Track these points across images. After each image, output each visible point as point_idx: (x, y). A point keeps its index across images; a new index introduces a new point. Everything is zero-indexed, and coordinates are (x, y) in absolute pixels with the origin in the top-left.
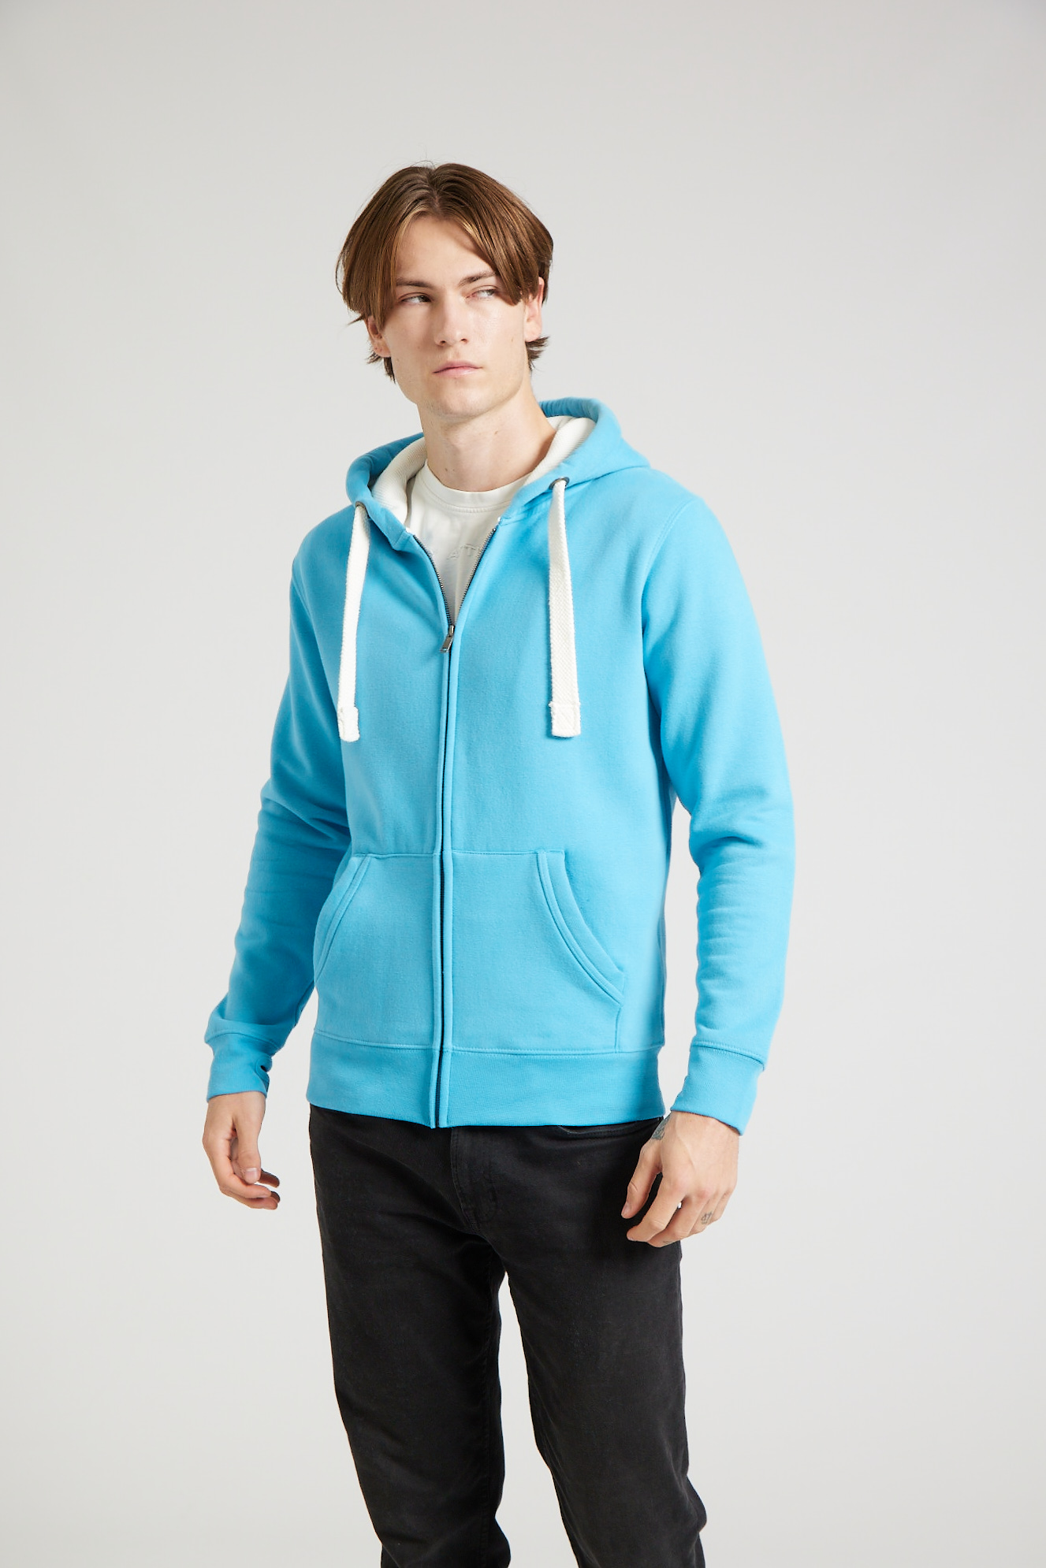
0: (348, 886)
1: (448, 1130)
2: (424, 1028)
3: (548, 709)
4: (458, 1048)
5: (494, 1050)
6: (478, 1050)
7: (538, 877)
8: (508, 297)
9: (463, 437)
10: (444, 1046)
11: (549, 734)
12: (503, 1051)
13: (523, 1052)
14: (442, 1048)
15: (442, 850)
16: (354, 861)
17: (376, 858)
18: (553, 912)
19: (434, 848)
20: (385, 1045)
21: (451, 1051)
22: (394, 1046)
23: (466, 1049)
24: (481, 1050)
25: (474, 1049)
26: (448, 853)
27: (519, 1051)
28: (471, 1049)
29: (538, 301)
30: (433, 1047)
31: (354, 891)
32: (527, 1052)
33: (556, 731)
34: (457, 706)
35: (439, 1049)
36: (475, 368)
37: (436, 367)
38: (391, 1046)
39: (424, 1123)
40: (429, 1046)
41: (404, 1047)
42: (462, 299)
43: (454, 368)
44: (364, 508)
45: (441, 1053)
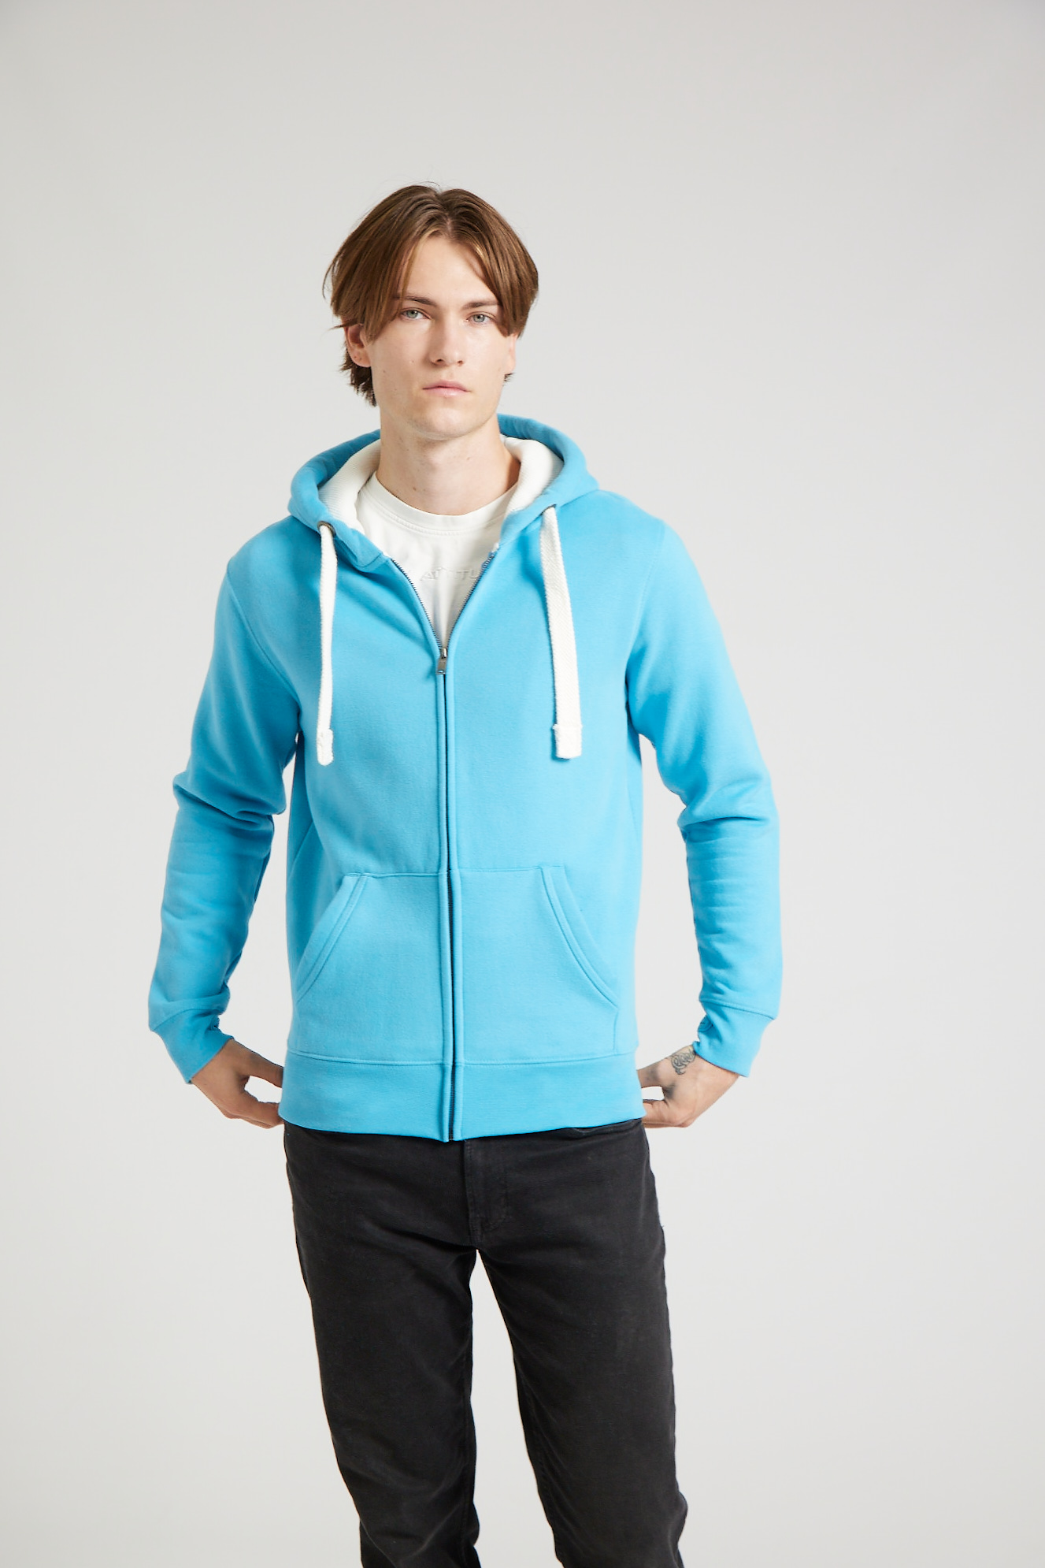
0: (345, 904)
1: (462, 1143)
2: (435, 1044)
3: (553, 731)
4: (471, 1062)
5: (506, 1062)
6: (489, 1062)
7: (545, 891)
9: (440, 456)
10: (457, 1061)
11: (554, 757)
12: (517, 1062)
13: (535, 1061)
14: (454, 1062)
15: (449, 869)
16: (349, 881)
17: (373, 877)
18: (561, 924)
19: (439, 867)
20: (390, 1063)
21: (463, 1065)
22: (399, 1063)
23: (479, 1062)
24: (493, 1062)
25: (486, 1062)
26: (455, 872)
27: (531, 1061)
28: (483, 1062)
30: (445, 1062)
31: (352, 909)
32: (540, 1061)
33: (561, 753)
34: (455, 727)
35: (451, 1064)
36: (465, 391)
37: (428, 384)
38: (396, 1063)
39: (437, 1137)
40: (440, 1062)
41: (411, 1063)
42: (462, 322)
43: (446, 387)
44: (332, 527)
45: (454, 1067)
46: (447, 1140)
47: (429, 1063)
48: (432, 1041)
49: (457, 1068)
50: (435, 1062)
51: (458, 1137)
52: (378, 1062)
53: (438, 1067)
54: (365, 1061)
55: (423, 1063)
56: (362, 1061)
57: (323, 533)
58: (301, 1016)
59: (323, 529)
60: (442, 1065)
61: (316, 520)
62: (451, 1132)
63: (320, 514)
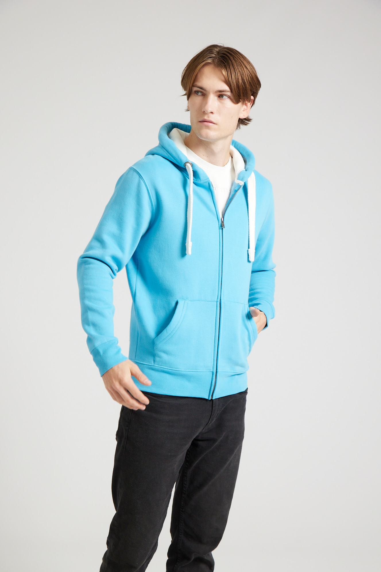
0: (182, 311)
3: (248, 252)
4: (221, 372)
8: (235, 101)
11: (248, 260)
15: (220, 300)
19: (217, 299)
21: (219, 372)
25: (224, 371)
26: (222, 301)
29: (250, 104)
31: (184, 313)
33: (250, 259)
35: (215, 372)
36: (214, 124)
37: (200, 120)
39: (207, 398)
40: (212, 371)
42: (216, 98)
43: (206, 122)
44: (192, 165)
45: (216, 373)
46: (210, 399)
47: (207, 371)
48: (210, 363)
49: (217, 374)
50: (209, 371)
51: (214, 398)
52: (189, 370)
53: (212, 373)
55: (206, 371)
56: (184, 370)
57: (189, 166)
58: (159, 352)
59: (188, 165)
60: (213, 372)
61: (184, 161)
62: (212, 396)
63: (187, 159)
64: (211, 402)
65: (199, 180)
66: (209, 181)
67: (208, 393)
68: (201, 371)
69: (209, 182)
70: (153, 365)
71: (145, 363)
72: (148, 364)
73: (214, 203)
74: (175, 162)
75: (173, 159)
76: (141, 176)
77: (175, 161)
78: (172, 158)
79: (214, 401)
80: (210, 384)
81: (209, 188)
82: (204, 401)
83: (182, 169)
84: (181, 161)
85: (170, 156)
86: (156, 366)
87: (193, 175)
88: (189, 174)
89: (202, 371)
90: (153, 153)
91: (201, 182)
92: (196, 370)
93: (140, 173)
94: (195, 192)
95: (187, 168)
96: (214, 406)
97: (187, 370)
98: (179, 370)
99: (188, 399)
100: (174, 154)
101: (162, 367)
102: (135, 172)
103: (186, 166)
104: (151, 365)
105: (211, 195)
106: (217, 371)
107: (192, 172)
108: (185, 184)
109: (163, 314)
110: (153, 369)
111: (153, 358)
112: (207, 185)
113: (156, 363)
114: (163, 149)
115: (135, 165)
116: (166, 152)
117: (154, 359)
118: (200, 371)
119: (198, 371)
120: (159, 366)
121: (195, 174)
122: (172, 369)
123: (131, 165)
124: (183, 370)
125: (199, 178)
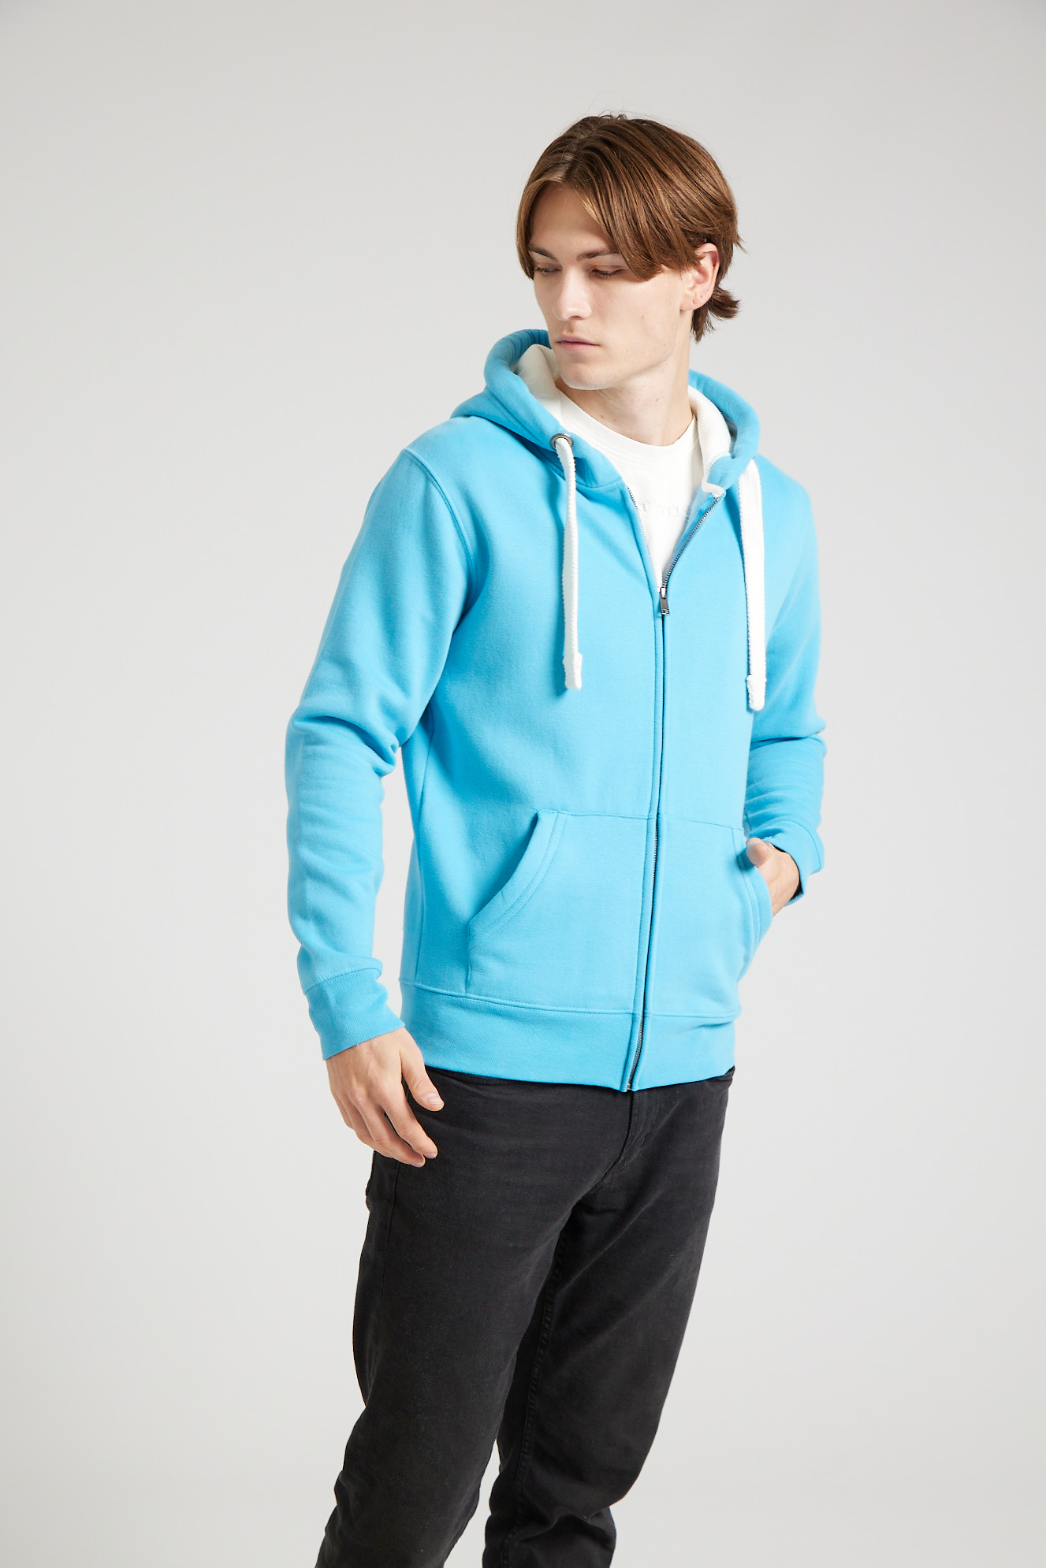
0: (547, 843)
2: (627, 992)
3: (747, 683)
11: (748, 708)
12: (691, 1014)
14: (644, 1012)
15: (658, 814)
19: (650, 811)
21: (651, 1016)
23: (663, 1013)
26: (663, 817)
30: (635, 1012)
31: (555, 848)
33: (751, 704)
35: (641, 1014)
36: (591, 345)
38: (588, 1010)
39: (617, 1087)
40: (631, 1011)
41: (602, 1011)
44: (573, 443)
45: (644, 1017)
46: (626, 1091)
47: (618, 1011)
48: (627, 990)
49: (646, 1019)
50: (624, 1011)
51: (636, 1088)
52: (566, 1009)
53: (630, 1017)
54: (554, 1008)
55: (615, 1011)
56: (551, 1008)
57: (563, 447)
58: (481, 957)
59: (562, 442)
60: (633, 1014)
61: (550, 431)
62: (631, 1082)
63: (558, 425)
64: (629, 1098)
65: (593, 483)
66: (623, 485)
67: (621, 1074)
68: (599, 1011)
69: (621, 488)
70: (463, 995)
71: (441, 991)
72: (449, 992)
73: (638, 546)
74: (524, 434)
75: (520, 427)
76: (430, 476)
77: (525, 432)
78: (517, 424)
79: (636, 1096)
80: (627, 1046)
81: (622, 505)
82: (608, 1097)
83: (544, 453)
84: (542, 432)
85: (513, 420)
86: (473, 998)
87: (574, 470)
88: (564, 468)
89: (605, 1011)
90: (465, 412)
91: (601, 489)
92: (586, 1007)
93: (429, 467)
94: (582, 514)
95: (558, 452)
96: (635, 1112)
97: (560, 1008)
98: (537, 1006)
99: (563, 1091)
100: (522, 413)
101: (487, 998)
102: (413, 465)
103: (557, 446)
104: (457, 994)
105: (629, 524)
106: (646, 1011)
107: (573, 461)
108: (553, 495)
109: (494, 855)
110: (462, 1006)
111: (464, 975)
112: (617, 496)
113: (472, 989)
114: (494, 400)
115: (414, 444)
116: (502, 409)
117: (467, 977)
118: (596, 1011)
119: (592, 1010)
120: (480, 997)
121: (581, 465)
122: (517, 1004)
123: (404, 444)
124: (548, 1008)
125: (594, 480)
